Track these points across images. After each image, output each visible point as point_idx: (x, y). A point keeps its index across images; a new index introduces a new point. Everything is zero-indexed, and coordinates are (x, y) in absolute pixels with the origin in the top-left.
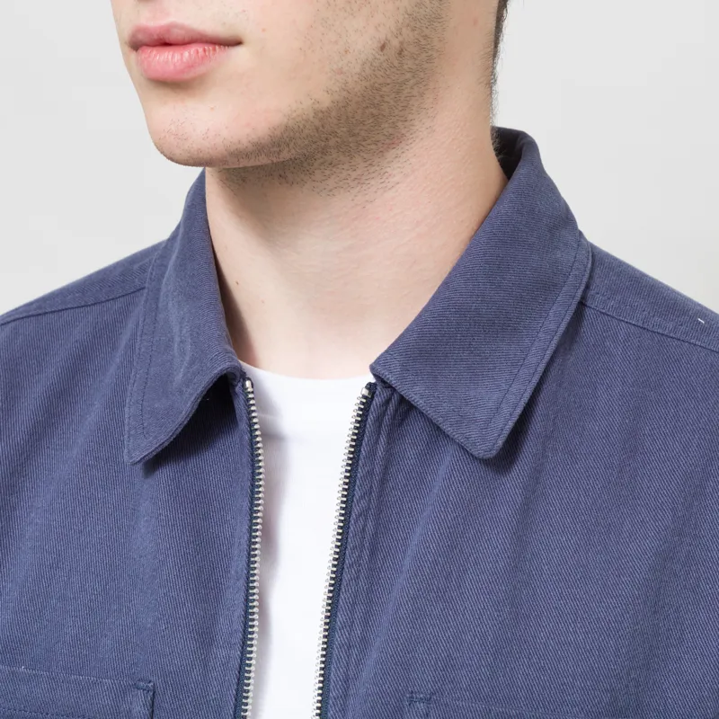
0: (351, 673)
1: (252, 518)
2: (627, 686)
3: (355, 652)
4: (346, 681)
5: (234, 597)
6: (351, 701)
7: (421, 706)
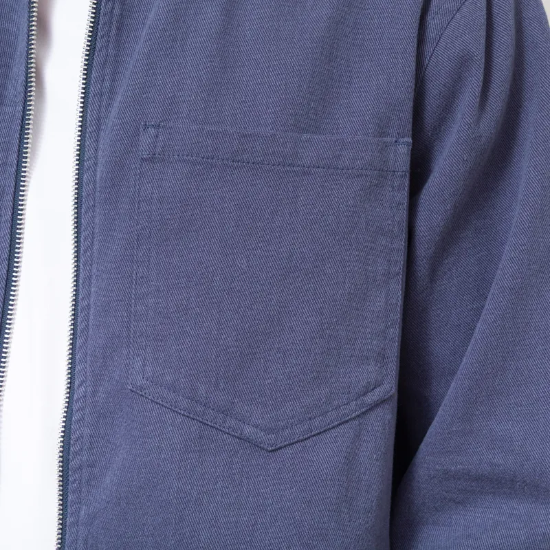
0: (102, 115)
1: (30, 12)
2: (307, 113)
3: (105, 99)
4: (99, 120)
5: (18, 69)
6: (102, 133)
7: (152, 131)
